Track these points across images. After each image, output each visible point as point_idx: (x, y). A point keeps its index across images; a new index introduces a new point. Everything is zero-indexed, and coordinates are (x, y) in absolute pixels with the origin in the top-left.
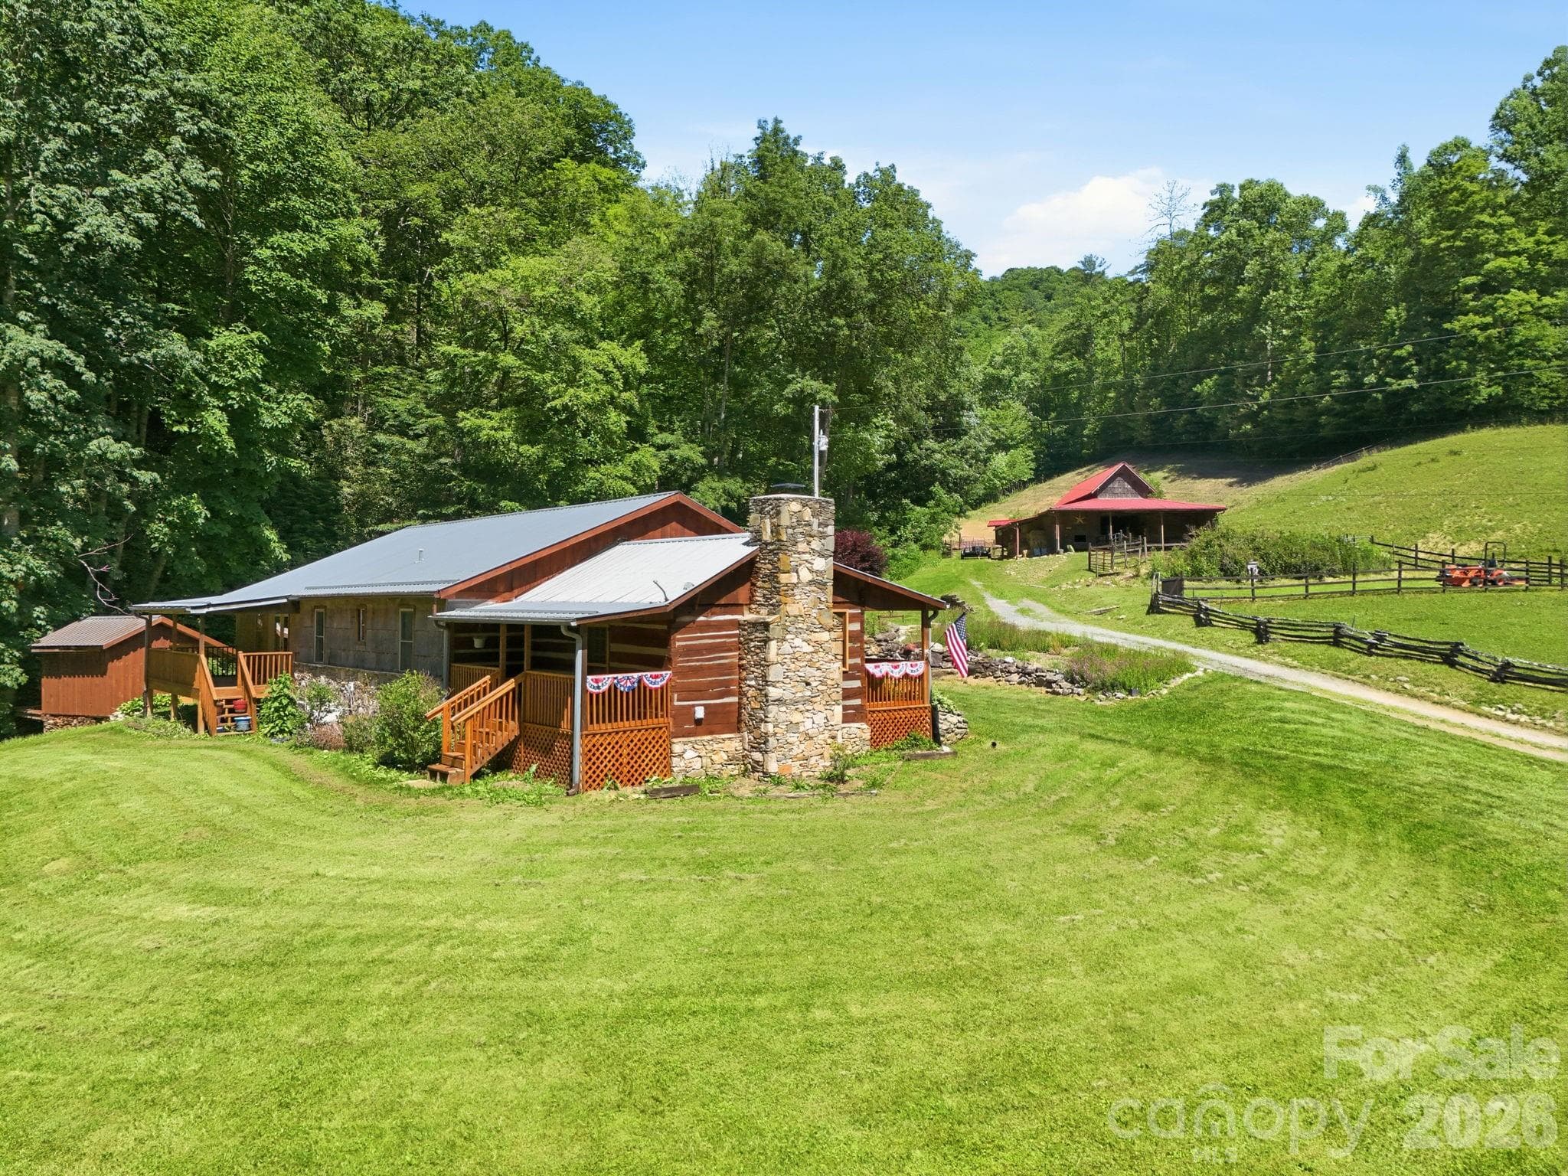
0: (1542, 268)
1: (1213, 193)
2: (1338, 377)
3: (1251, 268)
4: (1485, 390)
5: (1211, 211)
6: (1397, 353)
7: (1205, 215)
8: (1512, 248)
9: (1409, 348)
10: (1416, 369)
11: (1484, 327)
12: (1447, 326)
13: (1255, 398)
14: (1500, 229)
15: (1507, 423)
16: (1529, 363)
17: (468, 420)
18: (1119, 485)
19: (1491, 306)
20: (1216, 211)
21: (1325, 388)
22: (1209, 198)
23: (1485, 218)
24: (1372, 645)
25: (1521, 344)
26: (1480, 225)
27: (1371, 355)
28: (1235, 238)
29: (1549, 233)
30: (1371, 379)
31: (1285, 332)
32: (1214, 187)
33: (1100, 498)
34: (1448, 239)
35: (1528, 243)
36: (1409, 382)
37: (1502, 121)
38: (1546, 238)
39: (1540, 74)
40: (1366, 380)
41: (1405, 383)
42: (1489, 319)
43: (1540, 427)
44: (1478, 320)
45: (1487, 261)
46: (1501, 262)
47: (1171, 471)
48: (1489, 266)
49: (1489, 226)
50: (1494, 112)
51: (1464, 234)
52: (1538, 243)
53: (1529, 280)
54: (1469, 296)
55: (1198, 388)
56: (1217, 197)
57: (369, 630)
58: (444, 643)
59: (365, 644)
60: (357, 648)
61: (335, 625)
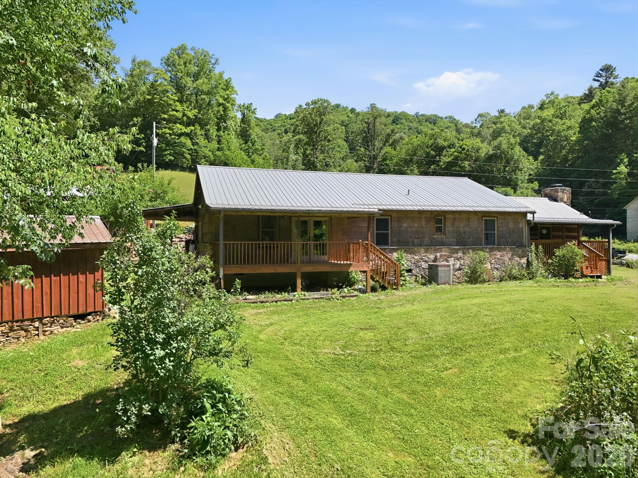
0: (185, 119)
8: (177, 109)
11: (170, 134)
19: (171, 128)
42: (171, 132)
45: (169, 111)
46: (174, 113)
48: (171, 113)
53: (182, 122)
57: (449, 228)
58: (526, 231)
59: (445, 235)
60: (434, 236)
61: (405, 225)
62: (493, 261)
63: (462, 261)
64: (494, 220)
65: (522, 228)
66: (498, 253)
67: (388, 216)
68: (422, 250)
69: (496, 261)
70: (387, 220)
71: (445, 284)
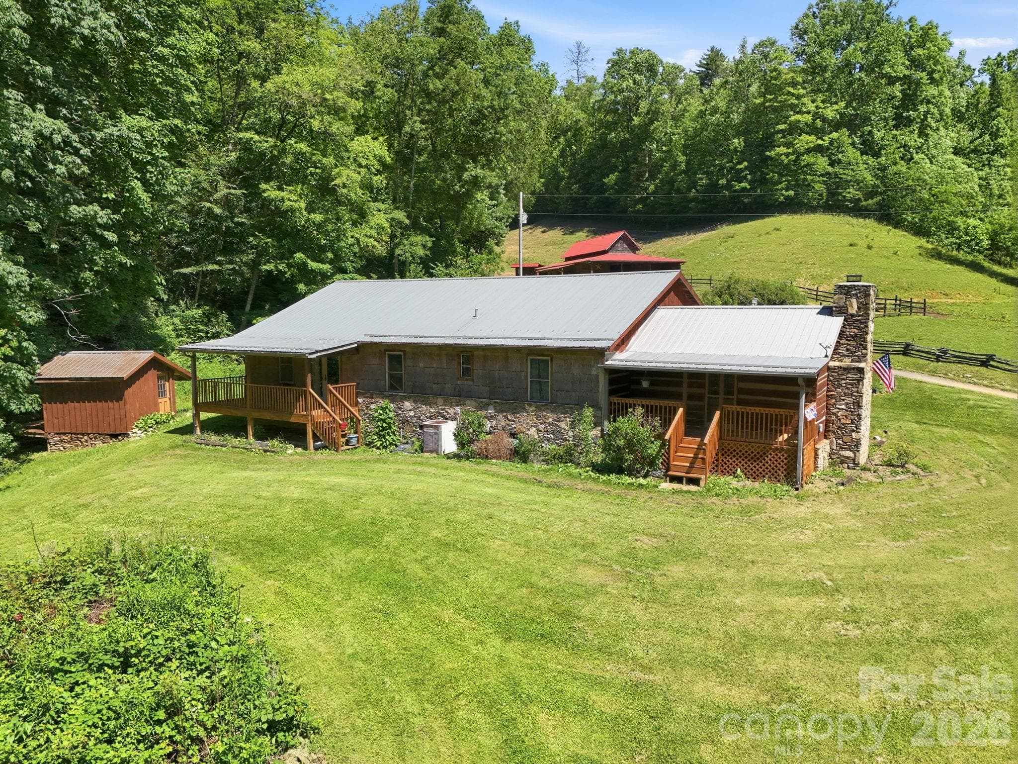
0: (819, 123)
1: (614, 54)
2: (702, 179)
3: (644, 105)
4: (786, 193)
5: (613, 66)
6: (739, 167)
7: (610, 68)
8: (804, 109)
9: (746, 164)
10: (749, 177)
11: (787, 155)
12: (768, 153)
13: (646, 189)
14: (799, 97)
15: (795, 212)
16: (810, 178)
17: (270, 190)
18: (622, 245)
19: (791, 143)
20: (616, 65)
21: (693, 184)
22: (611, 57)
23: (791, 90)
24: (938, 356)
25: (805, 166)
26: (789, 93)
27: (722, 168)
28: (632, 85)
29: (823, 102)
30: (723, 181)
31: (664, 149)
32: (615, 51)
33: (610, 254)
34: (770, 100)
35: (811, 107)
36: (744, 184)
37: (800, 32)
38: (822, 105)
39: (818, 4)
40: (720, 182)
41: (743, 185)
42: (790, 150)
43: (812, 215)
44: (785, 150)
45: (789, 116)
46: (799, 117)
47: (588, 232)
48: (792, 118)
49: (793, 95)
50: (794, 25)
51: (780, 98)
52: (817, 107)
53: (813, 130)
54: (780, 136)
55: (606, 180)
56: (616, 57)
57: (478, 370)
58: (603, 382)
59: (473, 380)
60: (459, 382)
61: (421, 365)
62: (542, 427)
63: (494, 422)
64: (547, 360)
65: (597, 376)
66: (550, 415)
67: (401, 351)
68: (440, 401)
69: (545, 427)
70: (401, 356)
71: (431, 452)
